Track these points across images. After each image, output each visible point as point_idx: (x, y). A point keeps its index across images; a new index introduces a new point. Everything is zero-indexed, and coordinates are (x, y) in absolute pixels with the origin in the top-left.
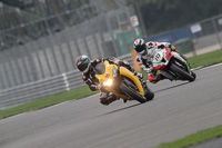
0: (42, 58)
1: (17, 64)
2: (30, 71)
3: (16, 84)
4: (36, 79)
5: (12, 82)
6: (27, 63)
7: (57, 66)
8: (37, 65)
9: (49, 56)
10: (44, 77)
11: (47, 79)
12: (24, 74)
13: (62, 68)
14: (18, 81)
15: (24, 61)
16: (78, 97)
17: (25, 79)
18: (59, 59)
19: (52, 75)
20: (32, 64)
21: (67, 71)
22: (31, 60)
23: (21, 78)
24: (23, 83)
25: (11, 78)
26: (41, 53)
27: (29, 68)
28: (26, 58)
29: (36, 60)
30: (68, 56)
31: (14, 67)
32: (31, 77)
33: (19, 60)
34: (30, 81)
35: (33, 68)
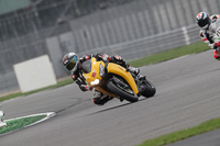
0: (163, 12)
1: (137, 17)
2: (150, 25)
3: (137, 38)
4: (156, 32)
5: (132, 36)
6: (148, 16)
7: (177, 21)
8: (157, 18)
9: (170, 10)
10: (164, 31)
11: (167, 32)
12: (144, 27)
13: (182, 22)
14: (139, 34)
15: (144, 15)
16: (198, 51)
17: (145, 32)
18: (179, 13)
19: (172, 29)
20: (152, 18)
21: (187, 24)
22: (151, 13)
23: (141, 31)
24: (143, 36)
25: (131, 31)
26: (161, 7)
27: (149, 22)
28: (146, 12)
29: (156, 14)
30: (188, 10)
31: (135, 20)
32: (152, 31)
33: (140, 14)
34: (149, 34)
35: (154, 22)
